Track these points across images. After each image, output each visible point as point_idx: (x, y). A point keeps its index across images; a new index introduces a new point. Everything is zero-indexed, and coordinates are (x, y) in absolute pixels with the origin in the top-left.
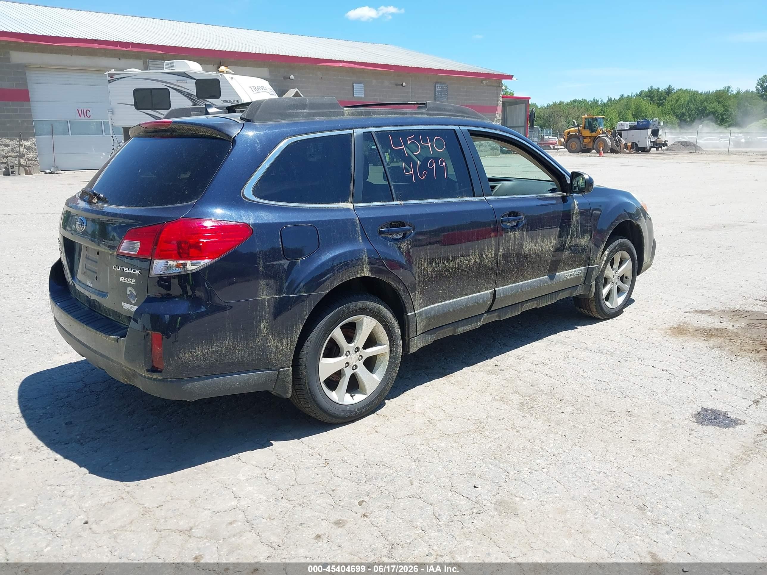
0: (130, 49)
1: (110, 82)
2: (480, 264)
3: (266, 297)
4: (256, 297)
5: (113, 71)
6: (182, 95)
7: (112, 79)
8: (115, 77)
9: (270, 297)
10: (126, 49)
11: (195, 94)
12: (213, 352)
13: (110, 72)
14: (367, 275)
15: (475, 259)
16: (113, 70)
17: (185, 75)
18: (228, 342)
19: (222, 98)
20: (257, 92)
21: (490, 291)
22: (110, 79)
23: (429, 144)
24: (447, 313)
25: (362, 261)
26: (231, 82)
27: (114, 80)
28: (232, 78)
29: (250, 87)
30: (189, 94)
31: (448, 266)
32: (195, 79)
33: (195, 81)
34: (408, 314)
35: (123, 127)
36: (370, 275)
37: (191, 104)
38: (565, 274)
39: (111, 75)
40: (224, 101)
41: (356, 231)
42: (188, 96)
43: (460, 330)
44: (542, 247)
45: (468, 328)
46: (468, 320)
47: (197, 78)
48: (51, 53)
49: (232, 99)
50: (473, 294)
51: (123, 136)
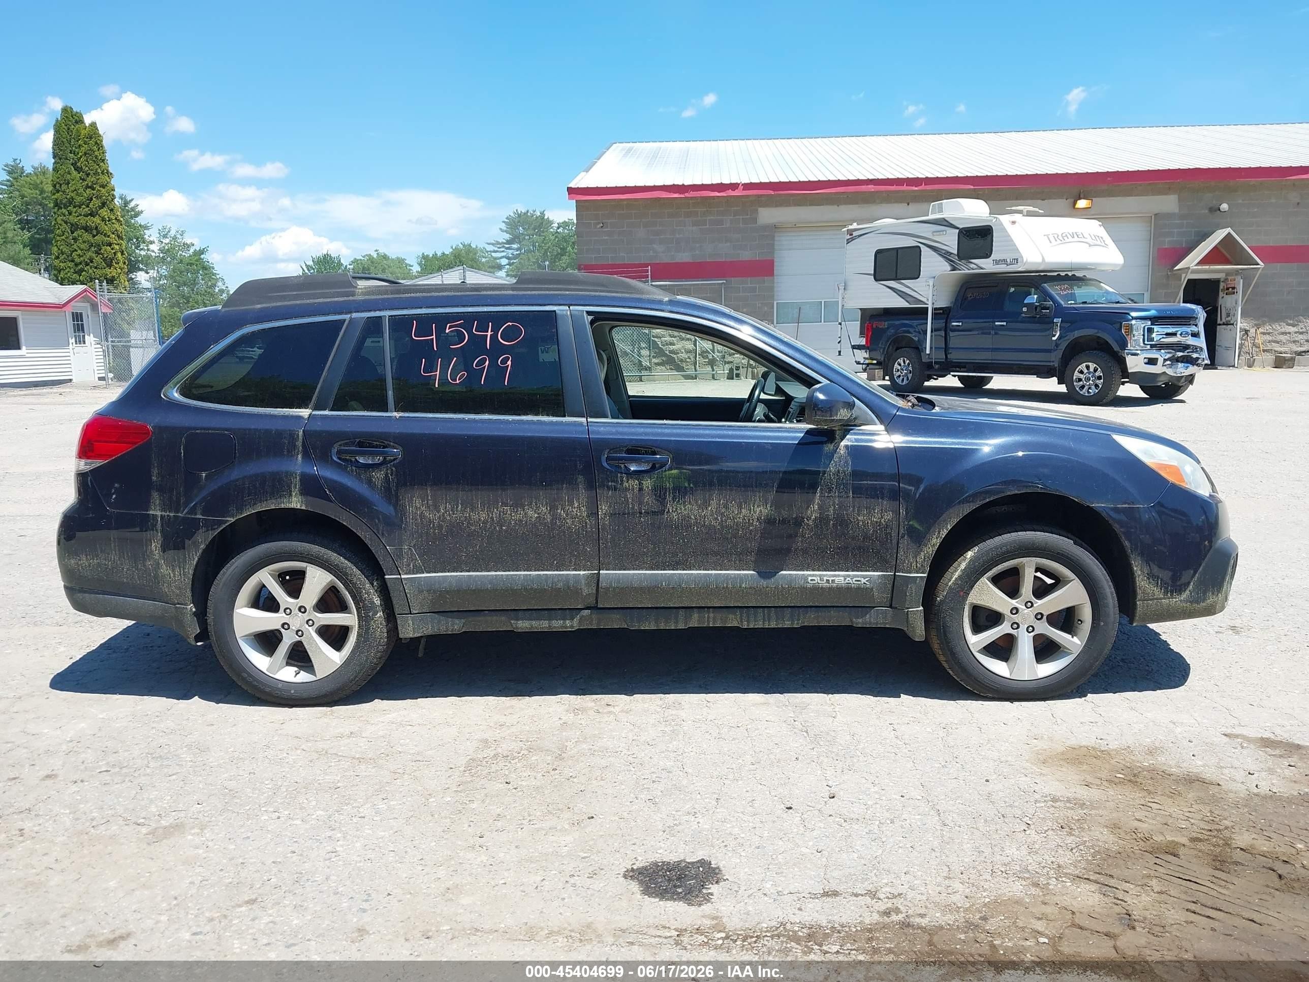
0: (923, 187)
1: (848, 241)
2: (553, 523)
3: (159, 513)
4: (147, 511)
5: (855, 226)
6: (937, 256)
7: (852, 237)
8: (855, 234)
9: (163, 513)
10: (916, 189)
11: (956, 252)
12: (99, 565)
13: (850, 227)
14: (299, 507)
15: (538, 514)
16: (855, 224)
17: (946, 223)
18: (114, 556)
19: (993, 256)
20: (1059, 242)
21: (584, 572)
22: (849, 237)
23: (489, 333)
24: (480, 591)
25: (290, 488)
26: (1011, 230)
27: (853, 239)
28: (1014, 223)
29: (1047, 236)
30: (948, 252)
31: (474, 516)
32: (957, 228)
33: (958, 231)
34: (386, 577)
35: (861, 309)
36: (303, 508)
37: (949, 268)
38: (810, 575)
39: (850, 232)
40: (997, 262)
41: (295, 446)
42: (946, 255)
43: (523, 625)
44: (722, 514)
45: (542, 625)
46: (543, 612)
47: (961, 227)
48: (811, 205)
49: (1009, 257)
50: (542, 570)
51: (859, 322)
